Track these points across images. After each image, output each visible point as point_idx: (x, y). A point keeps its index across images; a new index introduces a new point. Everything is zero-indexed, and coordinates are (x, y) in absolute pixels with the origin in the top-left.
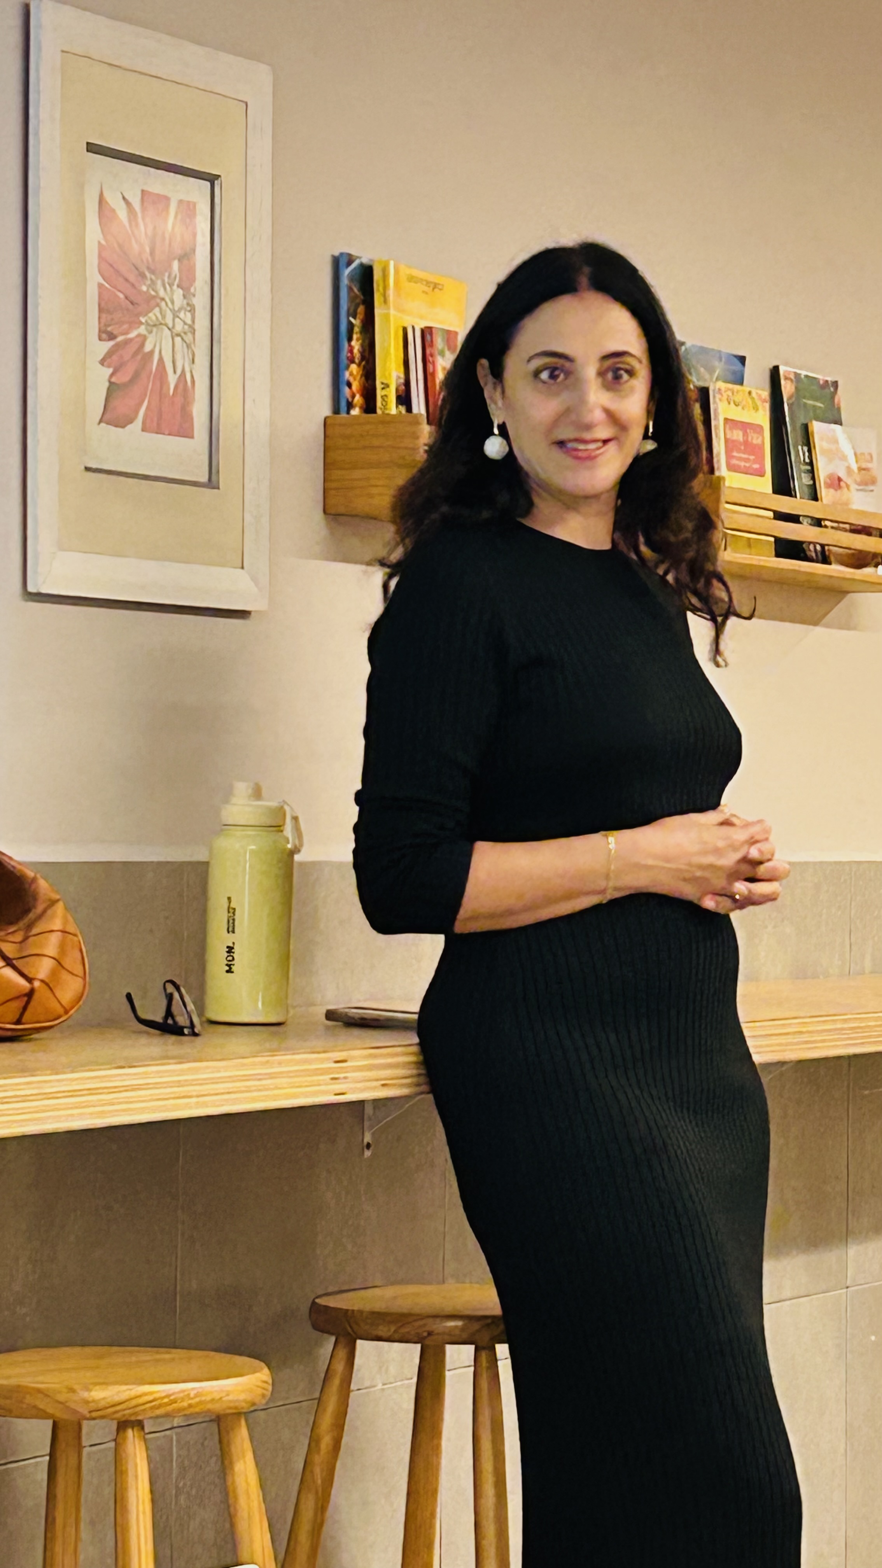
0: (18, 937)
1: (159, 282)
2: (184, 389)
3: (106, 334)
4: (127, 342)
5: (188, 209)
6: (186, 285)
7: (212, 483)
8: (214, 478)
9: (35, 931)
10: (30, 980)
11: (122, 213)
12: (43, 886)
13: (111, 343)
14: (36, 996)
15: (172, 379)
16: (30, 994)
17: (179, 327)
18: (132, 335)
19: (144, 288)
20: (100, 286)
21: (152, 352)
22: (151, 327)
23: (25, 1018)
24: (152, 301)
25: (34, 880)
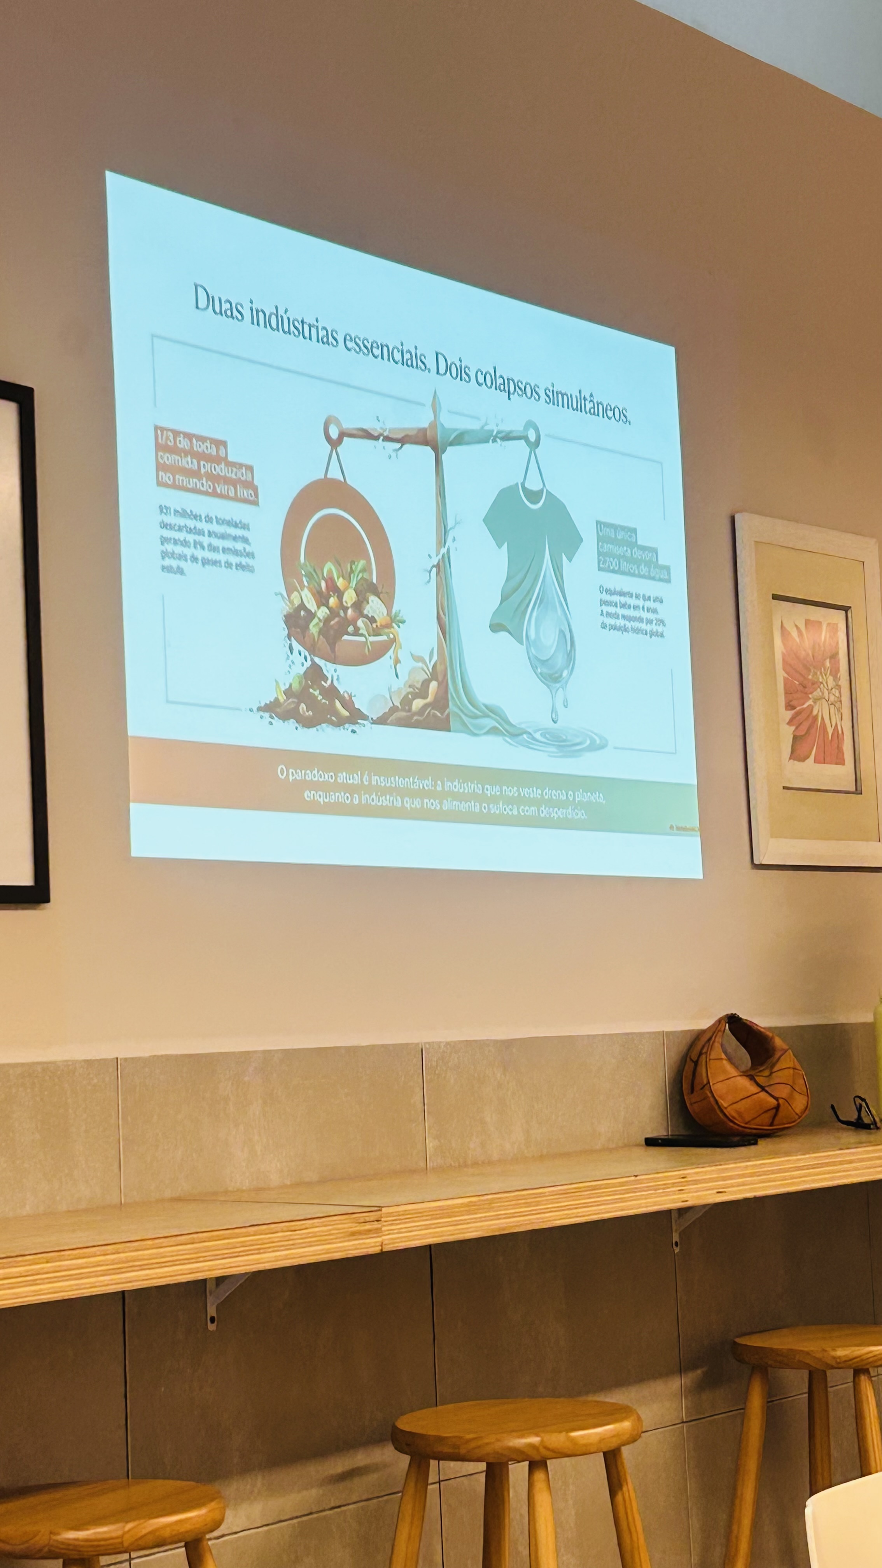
0: (767, 1073)
1: (819, 673)
2: (838, 736)
3: (789, 706)
4: (804, 709)
5: (833, 628)
6: (835, 672)
7: (858, 791)
8: (859, 788)
9: (775, 1069)
10: (776, 1099)
11: (794, 634)
12: (778, 1042)
13: (793, 712)
14: (781, 1109)
15: (830, 731)
16: (777, 1108)
17: (832, 698)
18: (805, 706)
19: (810, 677)
20: (785, 679)
21: (817, 715)
22: (816, 700)
23: (776, 1122)
24: (815, 684)
25: (772, 1038)
